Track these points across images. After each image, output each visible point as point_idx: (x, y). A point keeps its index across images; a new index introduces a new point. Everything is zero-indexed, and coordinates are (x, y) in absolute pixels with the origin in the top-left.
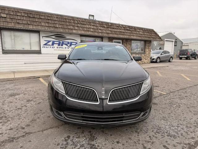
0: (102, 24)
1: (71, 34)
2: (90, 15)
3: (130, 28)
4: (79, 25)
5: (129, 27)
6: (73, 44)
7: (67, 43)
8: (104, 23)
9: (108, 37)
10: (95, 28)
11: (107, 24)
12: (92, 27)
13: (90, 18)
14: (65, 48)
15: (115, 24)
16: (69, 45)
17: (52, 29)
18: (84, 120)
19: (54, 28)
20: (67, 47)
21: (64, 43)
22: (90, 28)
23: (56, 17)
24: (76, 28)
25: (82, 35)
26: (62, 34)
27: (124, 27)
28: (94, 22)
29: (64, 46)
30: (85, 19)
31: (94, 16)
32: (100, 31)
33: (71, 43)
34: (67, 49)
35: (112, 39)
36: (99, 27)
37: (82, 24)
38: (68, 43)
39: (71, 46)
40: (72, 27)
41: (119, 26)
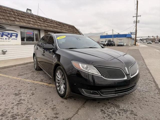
0: (39, 18)
1: (11, 25)
2: (27, 9)
3: (60, 24)
4: (20, 18)
5: (59, 22)
6: (13, 35)
7: (7, 34)
8: (41, 17)
9: (44, 30)
10: (34, 21)
11: (43, 18)
12: (32, 20)
13: (28, 12)
14: (6, 39)
15: (49, 19)
16: (9, 36)
18: (115, 93)
20: (8, 38)
21: (4, 34)
22: (30, 21)
24: (18, 20)
25: (21, 27)
26: (1, 25)
27: (56, 22)
28: (32, 16)
29: (4, 37)
30: (24, 12)
31: (31, 10)
32: (39, 24)
33: (12, 34)
34: (8, 40)
35: (48, 31)
36: (37, 21)
37: (22, 16)
38: (9, 34)
39: (11, 36)
41: (52, 21)
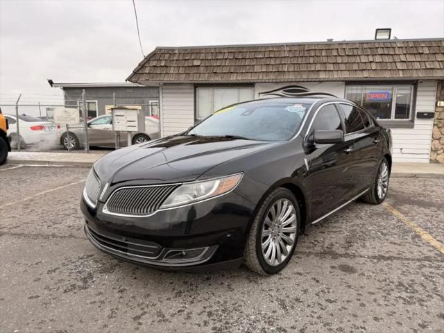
0: (414, 47)
1: (320, 82)
4: (341, 61)
10: (388, 59)
12: (378, 59)
17: (272, 77)
19: (276, 74)
22: (370, 62)
23: (288, 49)
24: (331, 67)
25: (349, 83)
26: (299, 85)
31: (390, 29)
32: (399, 66)
36: (402, 56)
37: (348, 55)
40: (318, 67)
